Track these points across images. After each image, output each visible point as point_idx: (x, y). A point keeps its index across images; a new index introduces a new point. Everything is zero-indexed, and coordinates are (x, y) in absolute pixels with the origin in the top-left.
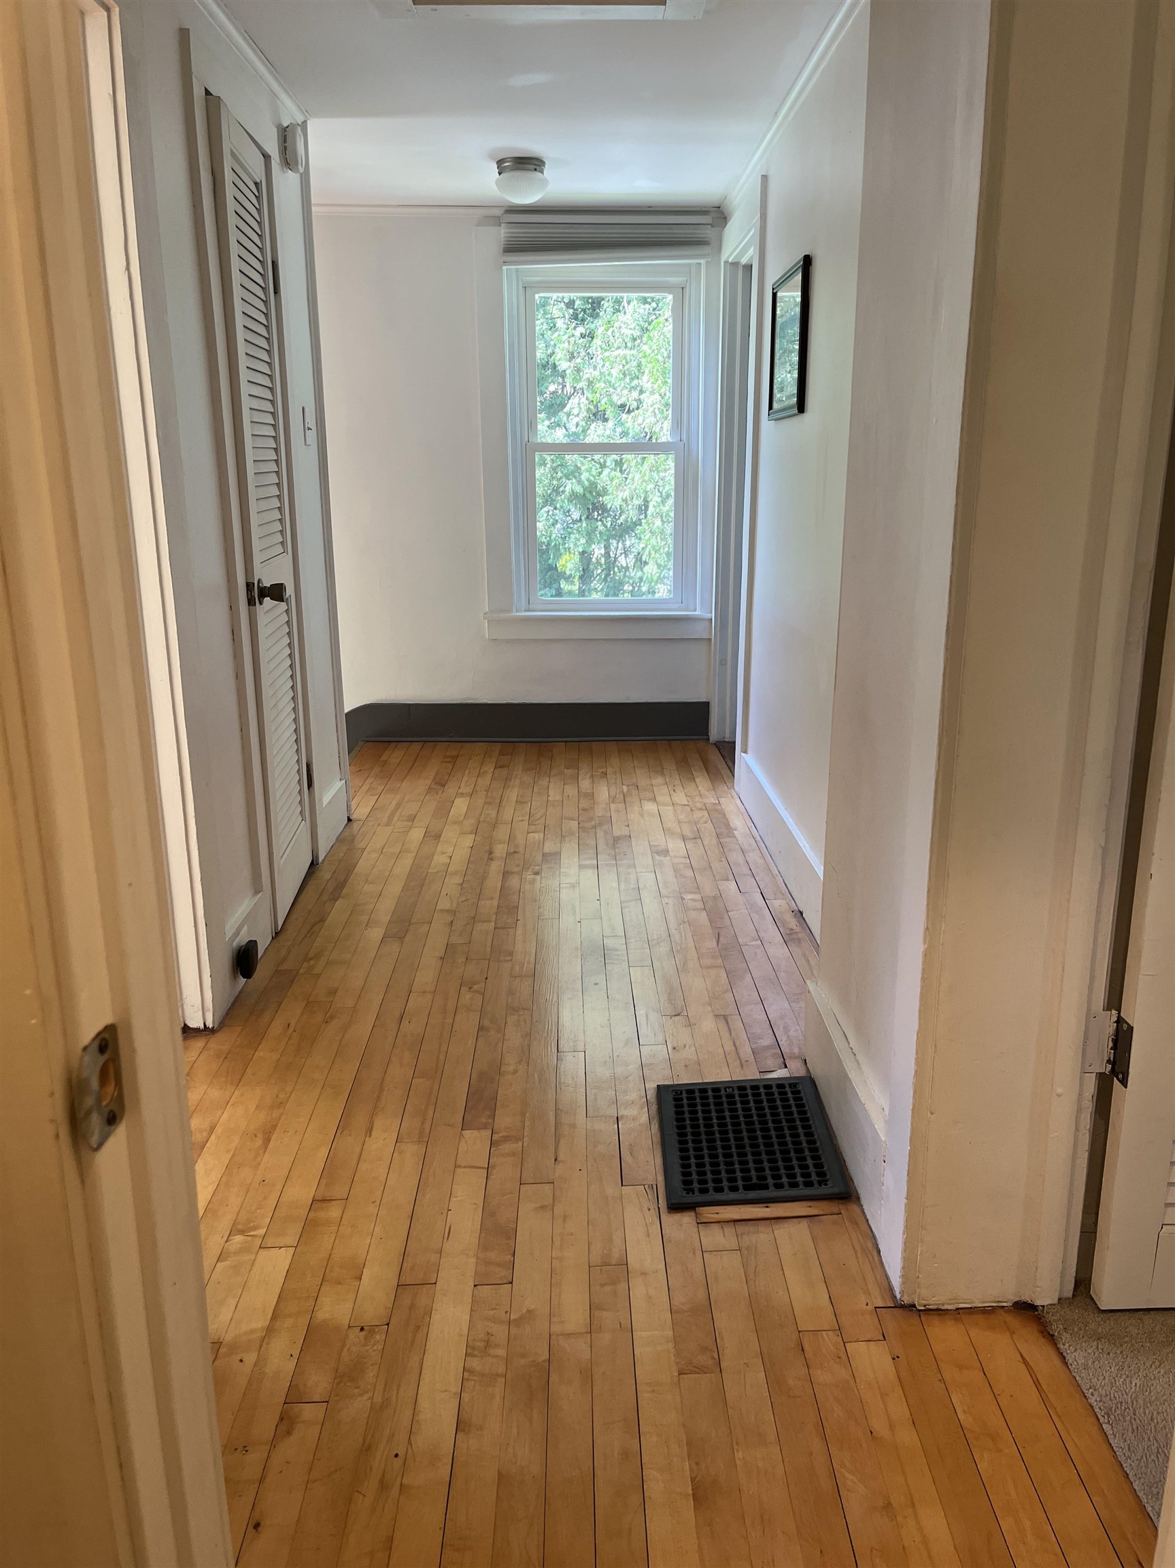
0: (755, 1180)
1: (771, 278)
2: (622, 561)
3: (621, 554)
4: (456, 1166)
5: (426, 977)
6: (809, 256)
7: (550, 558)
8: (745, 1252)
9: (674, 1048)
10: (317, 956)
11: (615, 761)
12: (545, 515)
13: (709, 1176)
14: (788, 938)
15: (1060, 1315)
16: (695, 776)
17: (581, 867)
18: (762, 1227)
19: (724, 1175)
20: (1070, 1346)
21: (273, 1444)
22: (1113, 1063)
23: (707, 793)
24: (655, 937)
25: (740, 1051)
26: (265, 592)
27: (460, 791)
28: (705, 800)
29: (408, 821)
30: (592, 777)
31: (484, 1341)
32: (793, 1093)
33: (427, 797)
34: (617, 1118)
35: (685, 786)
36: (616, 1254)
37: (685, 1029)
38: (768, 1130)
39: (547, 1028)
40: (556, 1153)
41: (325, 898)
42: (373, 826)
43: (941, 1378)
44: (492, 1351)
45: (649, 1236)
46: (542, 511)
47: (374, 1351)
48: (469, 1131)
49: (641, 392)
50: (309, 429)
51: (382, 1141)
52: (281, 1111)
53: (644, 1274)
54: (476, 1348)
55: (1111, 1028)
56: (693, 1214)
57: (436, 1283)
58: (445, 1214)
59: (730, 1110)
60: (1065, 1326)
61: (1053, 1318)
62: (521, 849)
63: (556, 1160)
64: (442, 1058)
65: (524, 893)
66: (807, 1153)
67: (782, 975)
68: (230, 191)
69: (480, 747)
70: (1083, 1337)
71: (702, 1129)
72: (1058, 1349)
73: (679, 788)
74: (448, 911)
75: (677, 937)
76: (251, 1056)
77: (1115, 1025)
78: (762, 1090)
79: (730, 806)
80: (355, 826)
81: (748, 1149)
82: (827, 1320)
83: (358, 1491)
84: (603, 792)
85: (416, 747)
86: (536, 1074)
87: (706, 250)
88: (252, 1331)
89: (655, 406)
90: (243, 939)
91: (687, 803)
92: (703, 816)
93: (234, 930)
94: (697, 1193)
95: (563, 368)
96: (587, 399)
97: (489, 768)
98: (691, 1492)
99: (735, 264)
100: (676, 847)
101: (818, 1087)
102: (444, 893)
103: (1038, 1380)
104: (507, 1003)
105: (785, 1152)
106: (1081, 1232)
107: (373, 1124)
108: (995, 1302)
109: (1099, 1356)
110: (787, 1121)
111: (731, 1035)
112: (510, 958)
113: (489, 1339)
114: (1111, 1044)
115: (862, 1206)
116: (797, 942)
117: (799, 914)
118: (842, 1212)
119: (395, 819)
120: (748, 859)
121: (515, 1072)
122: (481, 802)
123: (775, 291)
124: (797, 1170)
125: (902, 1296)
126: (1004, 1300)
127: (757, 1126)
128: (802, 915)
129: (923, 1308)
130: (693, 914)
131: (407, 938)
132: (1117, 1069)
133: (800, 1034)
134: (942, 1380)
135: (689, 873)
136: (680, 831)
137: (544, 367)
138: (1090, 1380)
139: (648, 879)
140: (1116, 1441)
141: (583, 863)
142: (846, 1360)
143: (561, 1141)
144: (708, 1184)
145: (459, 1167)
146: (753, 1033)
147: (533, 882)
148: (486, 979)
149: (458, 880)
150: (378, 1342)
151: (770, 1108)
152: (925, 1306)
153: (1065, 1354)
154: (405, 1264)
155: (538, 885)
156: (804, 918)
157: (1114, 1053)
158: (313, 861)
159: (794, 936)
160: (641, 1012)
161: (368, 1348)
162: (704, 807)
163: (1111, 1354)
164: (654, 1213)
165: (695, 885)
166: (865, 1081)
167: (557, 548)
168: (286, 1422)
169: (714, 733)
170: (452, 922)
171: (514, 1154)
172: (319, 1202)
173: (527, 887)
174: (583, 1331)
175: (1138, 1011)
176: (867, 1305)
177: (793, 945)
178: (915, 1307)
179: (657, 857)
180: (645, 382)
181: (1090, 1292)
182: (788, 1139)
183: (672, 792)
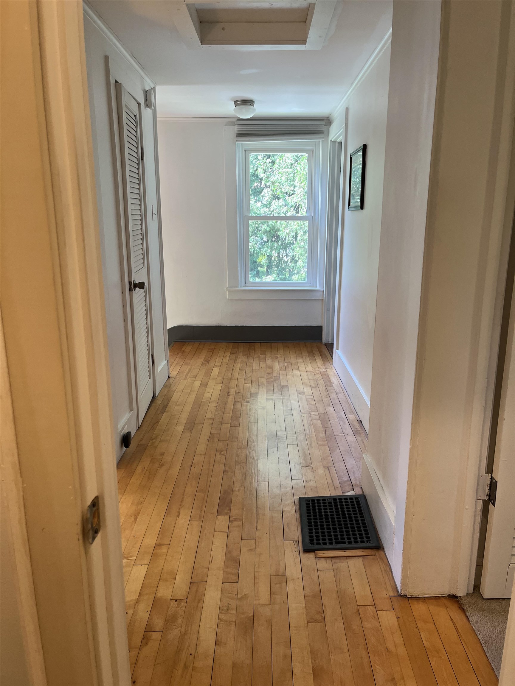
0: (340, 540)
1: (350, 151)
2: (285, 259)
3: (285, 256)
4: (215, 531)
5: (202, 447)
6: (365, 144)
7: (254, 258)
8: (335, 571)
9: (306, 481)
10: (156, 438)
11: (282, 351)
12: (253, 240)
13: (321, 538)
14: (356, 433)
15: (467, 601)
16: (316, 359)
17: (267, 399)
18: (343, 560)
19: (327, 537)
20: (471, 614)
21: (140, 649)
22: (489, 496)
23: (321, 367)
24: (299, 431)
25: (335, 483)
26: (136, 285)
27: (216, 364)
28: (321, 370)
29: (193, 378)
30: (272, 358)
31: (227, 607)
32: (356, 502)
33: (202, 367)
34: (282, 511)
35: (311, 363)
36: (281, 571)
37: (311, 472)
38: (346, 518)
39: (252, 471)
40: (256, 526)
41: (159, 412)
42: (179, 380)
43: (417, 626)
44: (230, 611)
45: (295, 563)
46: (251, 238)
47: (181, 610)
48: (221, 516)
49: (294, 187)
50: (154, 214)
51: (183, 520)
52: (142, 506)
53: (293, 579)
54: (224, 610)
55: (488, 482)
56: (313, 554)
57: (206, 582)
58: (210, 551)
59: (330, 509)
60: (469, 605)
61: (464, 602)
62: (242, 391)
63: (256, 529)
64: (208, 483)
65: (243, 411)
66: (362, 528)
67: (353, 449)
68: (125, 121)
69: (224, 345)
70: (476, 610)
71: (318, 517)
72: (466, 615)
73: (309, 365)
74: (210, 418)
75: (308, 432)
76: (129, 482)
77: (490, 480)
78: (343, 500)
79: (331, 372)
80: (171, 380)
81: (337, 526)
82: (369, 601)
83: (175, 669)
84: (277, 366)
85: (197, 344)
86: (248, 492)
87: (322, 136)
88: (131, 601)
89: (301, 193)
90: (125, 431)
91: (312, 371)
92: (319, 377)
93: (121, 428)
94: (315, 545)
95: (261, 177)
96: (271, 189)
97: (228, 354)
98: (312, 672)
99: (335, 142)
100: (308, 390)
101: (367, 500)
102: (209, 410)
103: (457, 628)
104: (236, 460)
105: (353, 528)
106: (477, 566)
107: (180, 512)
108: (440, 595)
109: (483, 618)
110: (354, 514)
111: (330, 476)
112: (237, 440)
113: (228, 606)
114: (488, 488)
115: (385, 552)
116: (359, 435)
117: (360, 422)
118: (376, 554)
119: (188, 377)
120: (338, 396)
121: (239, 490)
122: (224, 369)
123: (351, 157)
124: (358, 536)
125: (401, 592)
126: (444, 594)
127: (341, 516)
128: (361, 422)
129: (410, 597)
130: (315, 421)
131: (194, 429)
132: (491, 499)
133: (360, 475)
134: (417, 627)
135: (313, 403)
136: (309, 384)
137: (253, 175)
138: (479, 628)
139: (296, 405)
140: (489, 654)
141: (268, 397)
142: (377, 618)
143: (258, 521)
144: (320, 541)
145: (216, 531)
146: (340, 475)
147: (247, 405)
148: (227, 449)
149: (214, 404)
150: (183, 606)
151: (347, 508)
152: (411, 596)
153: (468, 617)
154: (194, 573)
155: (249, 408)
156: (362, 424)
157: (490, 491)
158: (153, 395)
159: (358, 432)
160: (292, 465)
161: (178, 609)
162: (320, 373)
163: (488, 617)
164: (297, 553)
165: (316, 408)
166: (386, 499)
167: (257, 254)
168: (146, 639)
169: (325, 339)
170: (212, 423)
171: (239, 526)
172: (158, 545)
173: (244, 408)
174: (267, 603)
175: (499, 475)
176: (386, 595)
177: (357, 436)
178: (407, 596)
179: (300, 396)
180: (296, 183)
181: (480, 591)
182: (354, 522)
183: (306, 366)
